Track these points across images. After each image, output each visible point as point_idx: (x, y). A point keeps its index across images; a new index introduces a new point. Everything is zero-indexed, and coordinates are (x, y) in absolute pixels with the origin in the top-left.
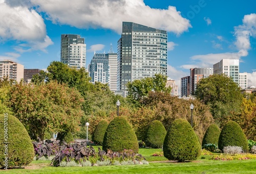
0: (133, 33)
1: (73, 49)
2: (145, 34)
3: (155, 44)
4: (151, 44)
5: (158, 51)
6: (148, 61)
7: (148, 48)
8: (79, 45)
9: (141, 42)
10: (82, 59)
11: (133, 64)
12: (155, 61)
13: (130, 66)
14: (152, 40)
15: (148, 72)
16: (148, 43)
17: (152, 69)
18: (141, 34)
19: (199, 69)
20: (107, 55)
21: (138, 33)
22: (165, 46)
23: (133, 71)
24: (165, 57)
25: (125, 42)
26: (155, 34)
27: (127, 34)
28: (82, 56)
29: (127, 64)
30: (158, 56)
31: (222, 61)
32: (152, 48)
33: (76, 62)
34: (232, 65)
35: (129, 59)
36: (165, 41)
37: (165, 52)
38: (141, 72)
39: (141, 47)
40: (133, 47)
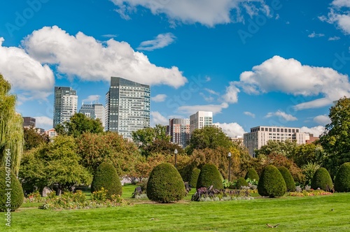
0: (120, 87)
1: (66, 100)
2: (130, 88)
3: (140, 97)
4: (136, 96)
5: (142, 103)
6: (133, 112)
7: (133, 100)
8: (71, 96)
9: (127, 95)
10: (73, 109)
11: (120, 114)
12: (139, 112)
13: (118, 116)
14: (136, 93)
15: (133, 122)
16: (133, 96)
17: (136, 119)
18: (127, 88)
19: (177, 120)
20: (94, 105)
21: (124, 87)
22: (148, 99)
23: (119, 121)
24: (148, 109)
25: (113, 94)
26: (140, 88)
27: (115, 87)
28: (74, 106)
29: (114, 114)
30: (142, 108)
31: (198, 113)
32: (136, 100)
33: (69, 111)
34: (207, 116)
35: (116, 109)
36: (148, 95)
37: (148, 104)
38: (126, 121)
39: (127, 100)
40: (120, 99)
